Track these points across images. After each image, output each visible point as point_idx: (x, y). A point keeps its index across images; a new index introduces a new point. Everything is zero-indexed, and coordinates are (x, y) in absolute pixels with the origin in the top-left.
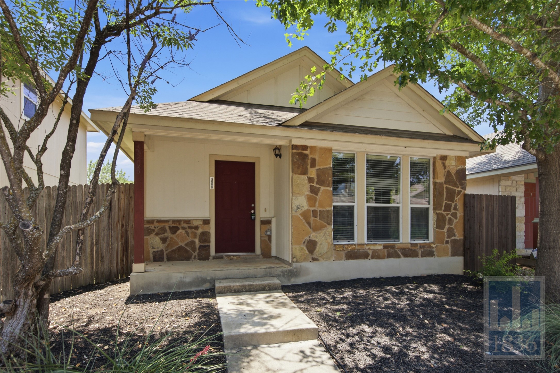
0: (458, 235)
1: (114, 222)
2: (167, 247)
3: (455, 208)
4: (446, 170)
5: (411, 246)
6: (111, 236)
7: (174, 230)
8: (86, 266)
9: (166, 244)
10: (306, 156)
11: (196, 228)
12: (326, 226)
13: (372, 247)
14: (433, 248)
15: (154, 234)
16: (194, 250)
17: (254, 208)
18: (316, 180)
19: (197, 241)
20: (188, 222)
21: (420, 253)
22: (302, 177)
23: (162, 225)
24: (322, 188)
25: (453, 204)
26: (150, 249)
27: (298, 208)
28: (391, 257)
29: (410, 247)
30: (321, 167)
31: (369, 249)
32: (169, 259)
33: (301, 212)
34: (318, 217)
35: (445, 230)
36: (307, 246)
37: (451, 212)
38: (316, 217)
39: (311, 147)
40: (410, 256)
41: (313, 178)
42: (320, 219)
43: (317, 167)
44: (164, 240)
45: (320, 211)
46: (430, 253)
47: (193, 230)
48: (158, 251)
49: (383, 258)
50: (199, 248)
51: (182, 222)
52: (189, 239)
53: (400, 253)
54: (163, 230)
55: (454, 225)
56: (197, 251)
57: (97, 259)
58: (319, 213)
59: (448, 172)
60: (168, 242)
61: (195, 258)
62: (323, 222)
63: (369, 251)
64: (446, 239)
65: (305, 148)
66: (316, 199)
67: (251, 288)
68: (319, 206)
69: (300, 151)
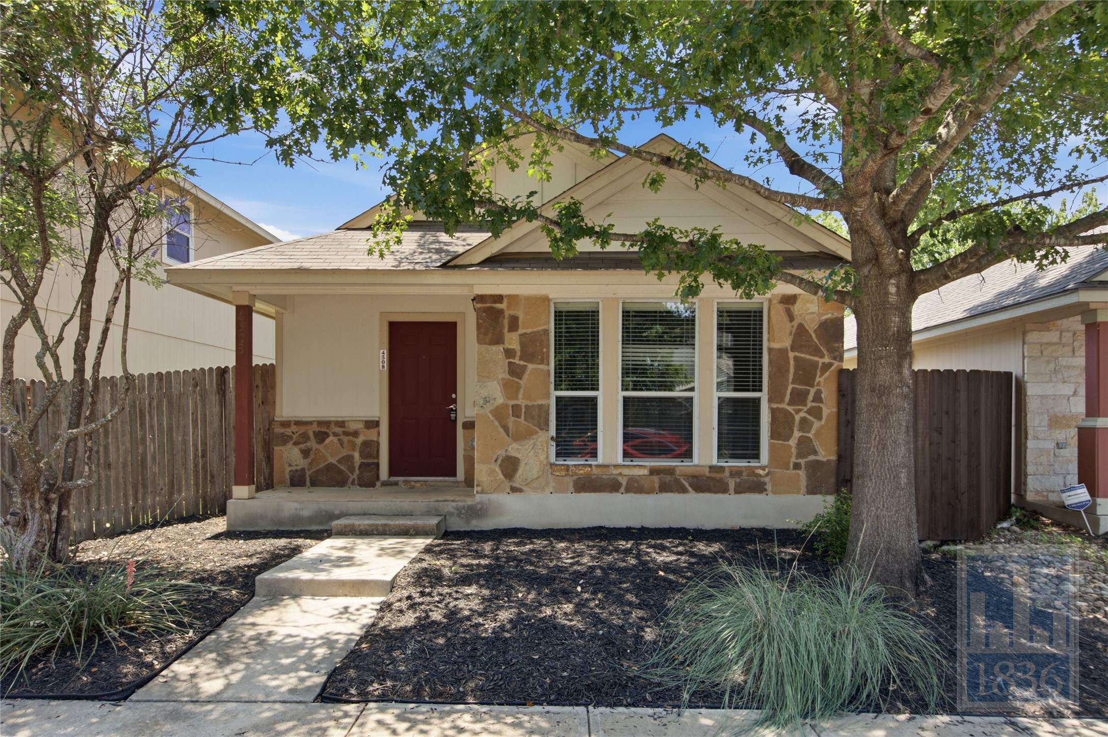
0: (823, 453)
1: (229, 425)
2: (311, 464)
3: (818, 398)
4: (795, 323)
5: (710, 472)
6: (226, 446)
7: (321, 437)
8: (188, 489)
9: (309, 460)
10: (501, 312)
11: (355, 434)
12: (536, 433)
13: (626, 471)
14: (760, 476)
15: (291, 443)
16: (352, 471)
17: (455, 401)
18: (518, 354)
19: (357, 455)
20: (341, 424)
21: (732, 484)
22: (494, 348)
23: (302, 429)
24: (531, 366)
25: (812, 391)
26: (286, 466)
27: (486, 401)
28: (667, 492)
29: (707, 474)
30: (529, 331)
31: (620, 474)
32: (313, 484)
33: (492, 408)
34: (523, 417)
35: (793, 442)
36: (501, 466)
37: (806, 405)
38: (519, 417)
39: (510, 297)
40: (709, 490)
41: (513, 350)
42: (525, 420)
43: (521, 331)
44: (306, 453)
45: (526, 406)
46: (758, 487)
47: (351, 438)
48: (297, 470)
49: (650, 491)
50: (360, 467)
51: (333, 425)
52: (345, 452)
53: (687, 485)
54: (305, 437)
55: (813, 431)
56: (357, 472)
57: (205, 478)
58: (523, 410)
59: (801, 326)
60: (312, 456)
61: (353, 483)
62: (531, 425)
63: (620, 478)
64: (793, 460)
65: (499, 298)
66: (518, 387)
67: (387, 529)
68: (524, 398)
69: (488, 305)
